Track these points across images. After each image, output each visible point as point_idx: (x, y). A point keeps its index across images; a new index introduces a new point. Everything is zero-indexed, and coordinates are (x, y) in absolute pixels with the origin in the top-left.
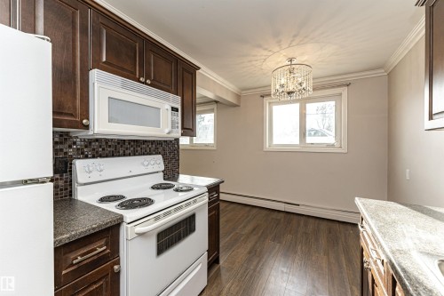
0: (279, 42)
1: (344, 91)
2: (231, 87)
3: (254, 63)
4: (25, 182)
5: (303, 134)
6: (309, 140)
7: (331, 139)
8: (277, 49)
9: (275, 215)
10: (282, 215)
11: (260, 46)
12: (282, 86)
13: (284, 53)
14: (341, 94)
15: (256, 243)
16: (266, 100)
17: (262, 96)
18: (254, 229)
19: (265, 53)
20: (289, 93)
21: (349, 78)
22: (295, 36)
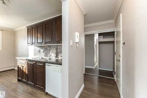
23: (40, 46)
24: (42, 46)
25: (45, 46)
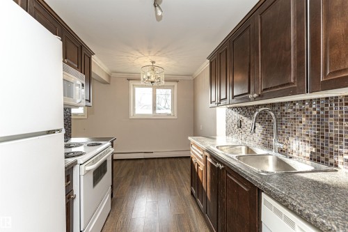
0: (149, 52)
1: (175, 84)
2: (106, 69)
3: (130, 58)
4: (49, 132)
5: (154, 108)
6: (158, 111)
7: (169, 112)
8: (147, 55)
9: (139, 162)
10: (142, 161)
11: (138, 50)
12: (149, 77)
13: (150, 57)
14: (174, 86)
15: (133, 179)
16: (131, 83)
17: (129, 80)
18: (128, 173)
19: (140, 55)
20: (152, 82)
21: (178, 78)
22: (159, 52)
23: (241, 107)
24: (247, 107)
25: (258, 106)
